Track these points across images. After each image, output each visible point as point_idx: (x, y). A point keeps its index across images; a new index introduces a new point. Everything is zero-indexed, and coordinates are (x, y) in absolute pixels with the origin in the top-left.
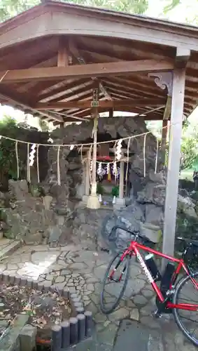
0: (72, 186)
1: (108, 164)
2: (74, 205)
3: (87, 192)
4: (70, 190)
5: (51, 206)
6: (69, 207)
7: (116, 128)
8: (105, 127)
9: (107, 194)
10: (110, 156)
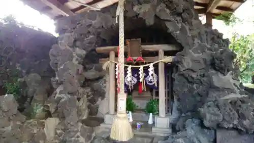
0: (92, 101)
1: (141, 67)
2: (92, 132)
3: (112, 111)
4: (89, 107)
5: (56, 133)
6: (82, 135)
7: (154, 7)
8: (135, 9)
9: (141, 110)
10: (143, 56)
